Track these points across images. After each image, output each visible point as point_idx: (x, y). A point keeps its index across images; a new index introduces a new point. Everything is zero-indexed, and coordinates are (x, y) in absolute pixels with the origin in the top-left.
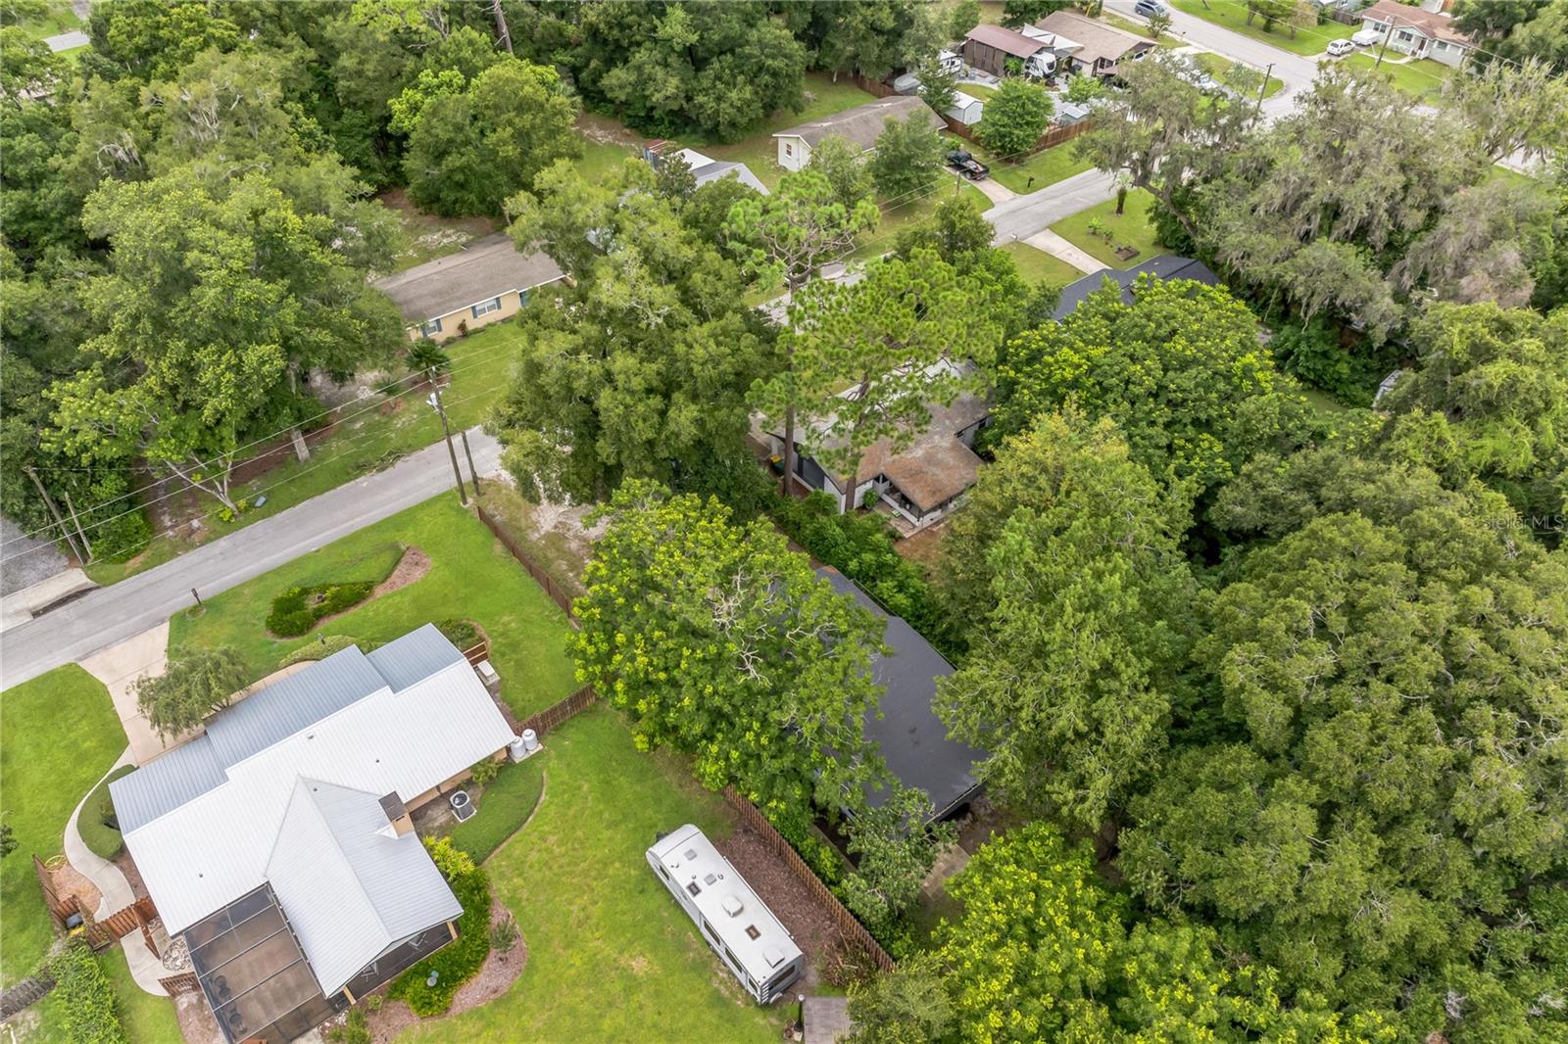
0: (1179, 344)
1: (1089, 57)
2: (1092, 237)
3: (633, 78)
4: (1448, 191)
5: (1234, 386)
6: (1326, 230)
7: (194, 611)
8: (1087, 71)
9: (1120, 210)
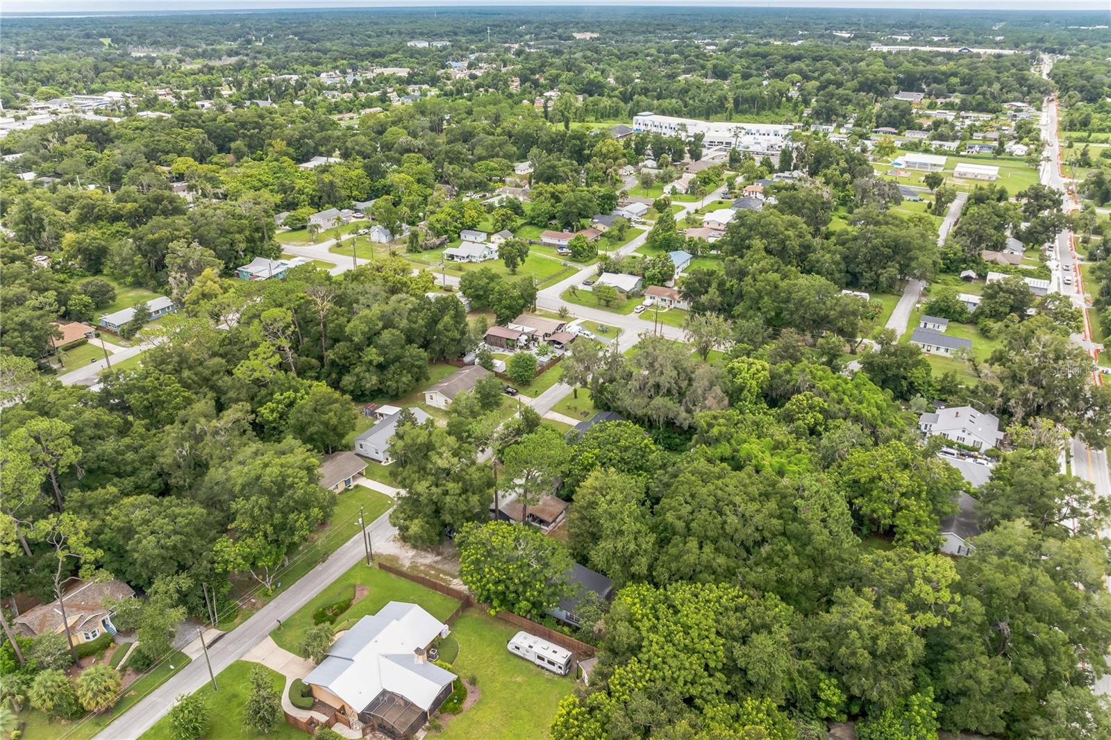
0: (622, 443)
1: (540, 333)
2: (570, 410)
3: (355, 379)
4: (692, 372)
5: (644, 452)
6: (657, 393)
7: (279, 629)
8: (541, 339)
9: (576, 397)
